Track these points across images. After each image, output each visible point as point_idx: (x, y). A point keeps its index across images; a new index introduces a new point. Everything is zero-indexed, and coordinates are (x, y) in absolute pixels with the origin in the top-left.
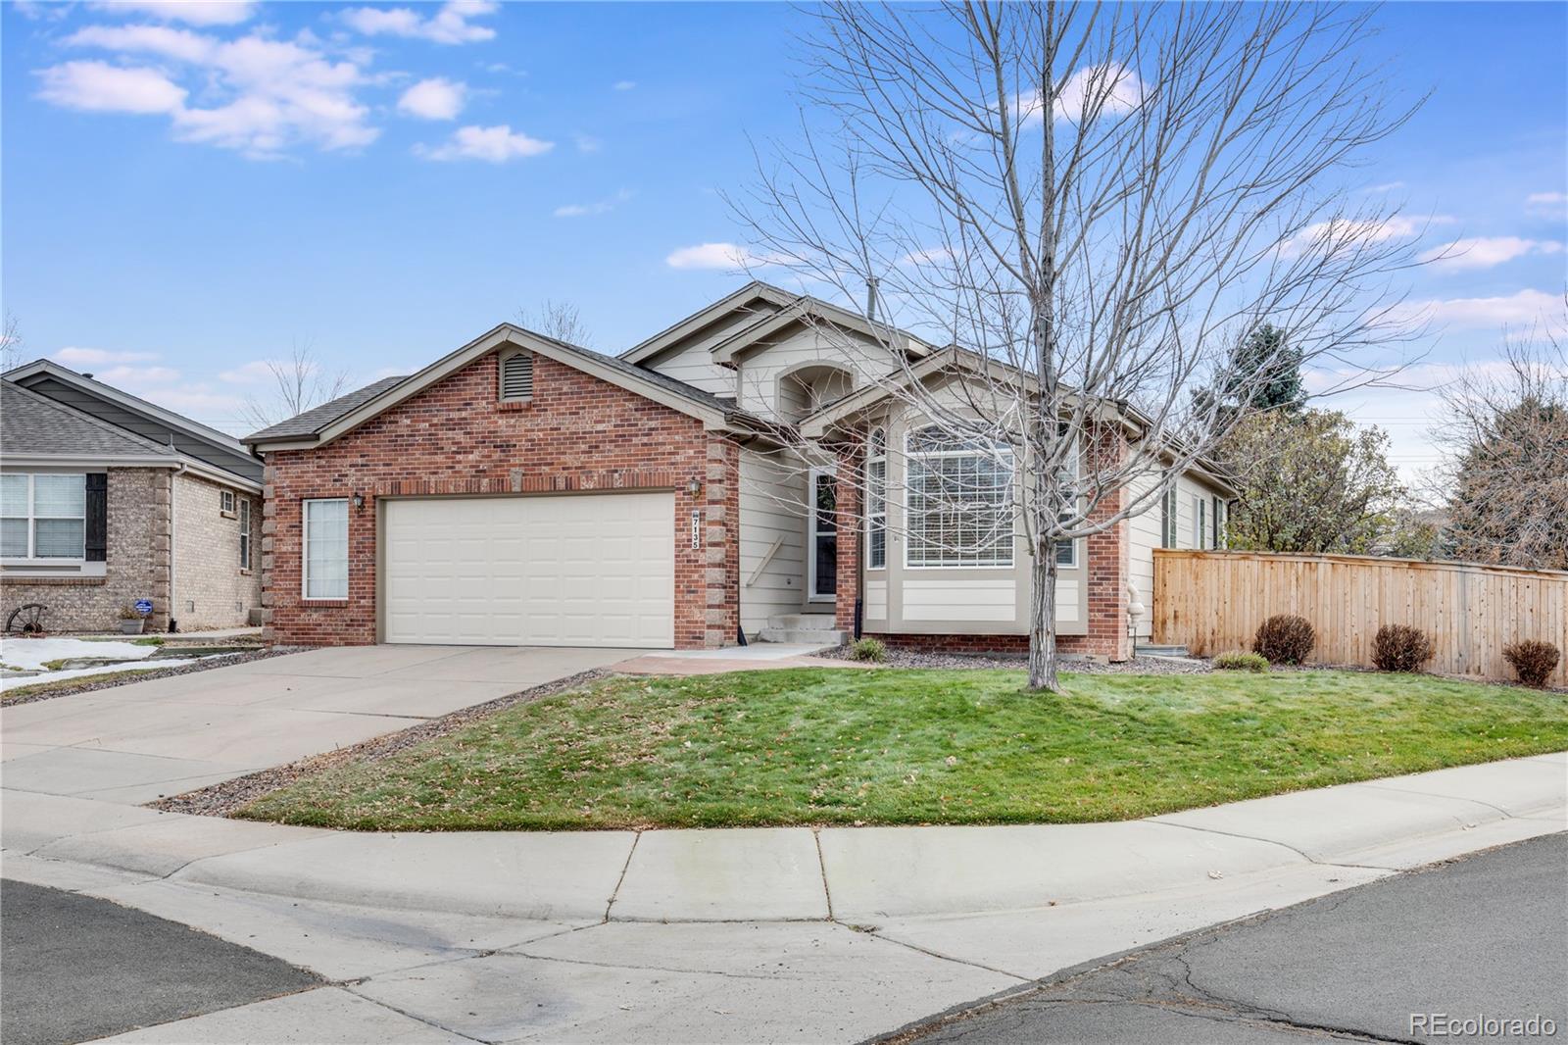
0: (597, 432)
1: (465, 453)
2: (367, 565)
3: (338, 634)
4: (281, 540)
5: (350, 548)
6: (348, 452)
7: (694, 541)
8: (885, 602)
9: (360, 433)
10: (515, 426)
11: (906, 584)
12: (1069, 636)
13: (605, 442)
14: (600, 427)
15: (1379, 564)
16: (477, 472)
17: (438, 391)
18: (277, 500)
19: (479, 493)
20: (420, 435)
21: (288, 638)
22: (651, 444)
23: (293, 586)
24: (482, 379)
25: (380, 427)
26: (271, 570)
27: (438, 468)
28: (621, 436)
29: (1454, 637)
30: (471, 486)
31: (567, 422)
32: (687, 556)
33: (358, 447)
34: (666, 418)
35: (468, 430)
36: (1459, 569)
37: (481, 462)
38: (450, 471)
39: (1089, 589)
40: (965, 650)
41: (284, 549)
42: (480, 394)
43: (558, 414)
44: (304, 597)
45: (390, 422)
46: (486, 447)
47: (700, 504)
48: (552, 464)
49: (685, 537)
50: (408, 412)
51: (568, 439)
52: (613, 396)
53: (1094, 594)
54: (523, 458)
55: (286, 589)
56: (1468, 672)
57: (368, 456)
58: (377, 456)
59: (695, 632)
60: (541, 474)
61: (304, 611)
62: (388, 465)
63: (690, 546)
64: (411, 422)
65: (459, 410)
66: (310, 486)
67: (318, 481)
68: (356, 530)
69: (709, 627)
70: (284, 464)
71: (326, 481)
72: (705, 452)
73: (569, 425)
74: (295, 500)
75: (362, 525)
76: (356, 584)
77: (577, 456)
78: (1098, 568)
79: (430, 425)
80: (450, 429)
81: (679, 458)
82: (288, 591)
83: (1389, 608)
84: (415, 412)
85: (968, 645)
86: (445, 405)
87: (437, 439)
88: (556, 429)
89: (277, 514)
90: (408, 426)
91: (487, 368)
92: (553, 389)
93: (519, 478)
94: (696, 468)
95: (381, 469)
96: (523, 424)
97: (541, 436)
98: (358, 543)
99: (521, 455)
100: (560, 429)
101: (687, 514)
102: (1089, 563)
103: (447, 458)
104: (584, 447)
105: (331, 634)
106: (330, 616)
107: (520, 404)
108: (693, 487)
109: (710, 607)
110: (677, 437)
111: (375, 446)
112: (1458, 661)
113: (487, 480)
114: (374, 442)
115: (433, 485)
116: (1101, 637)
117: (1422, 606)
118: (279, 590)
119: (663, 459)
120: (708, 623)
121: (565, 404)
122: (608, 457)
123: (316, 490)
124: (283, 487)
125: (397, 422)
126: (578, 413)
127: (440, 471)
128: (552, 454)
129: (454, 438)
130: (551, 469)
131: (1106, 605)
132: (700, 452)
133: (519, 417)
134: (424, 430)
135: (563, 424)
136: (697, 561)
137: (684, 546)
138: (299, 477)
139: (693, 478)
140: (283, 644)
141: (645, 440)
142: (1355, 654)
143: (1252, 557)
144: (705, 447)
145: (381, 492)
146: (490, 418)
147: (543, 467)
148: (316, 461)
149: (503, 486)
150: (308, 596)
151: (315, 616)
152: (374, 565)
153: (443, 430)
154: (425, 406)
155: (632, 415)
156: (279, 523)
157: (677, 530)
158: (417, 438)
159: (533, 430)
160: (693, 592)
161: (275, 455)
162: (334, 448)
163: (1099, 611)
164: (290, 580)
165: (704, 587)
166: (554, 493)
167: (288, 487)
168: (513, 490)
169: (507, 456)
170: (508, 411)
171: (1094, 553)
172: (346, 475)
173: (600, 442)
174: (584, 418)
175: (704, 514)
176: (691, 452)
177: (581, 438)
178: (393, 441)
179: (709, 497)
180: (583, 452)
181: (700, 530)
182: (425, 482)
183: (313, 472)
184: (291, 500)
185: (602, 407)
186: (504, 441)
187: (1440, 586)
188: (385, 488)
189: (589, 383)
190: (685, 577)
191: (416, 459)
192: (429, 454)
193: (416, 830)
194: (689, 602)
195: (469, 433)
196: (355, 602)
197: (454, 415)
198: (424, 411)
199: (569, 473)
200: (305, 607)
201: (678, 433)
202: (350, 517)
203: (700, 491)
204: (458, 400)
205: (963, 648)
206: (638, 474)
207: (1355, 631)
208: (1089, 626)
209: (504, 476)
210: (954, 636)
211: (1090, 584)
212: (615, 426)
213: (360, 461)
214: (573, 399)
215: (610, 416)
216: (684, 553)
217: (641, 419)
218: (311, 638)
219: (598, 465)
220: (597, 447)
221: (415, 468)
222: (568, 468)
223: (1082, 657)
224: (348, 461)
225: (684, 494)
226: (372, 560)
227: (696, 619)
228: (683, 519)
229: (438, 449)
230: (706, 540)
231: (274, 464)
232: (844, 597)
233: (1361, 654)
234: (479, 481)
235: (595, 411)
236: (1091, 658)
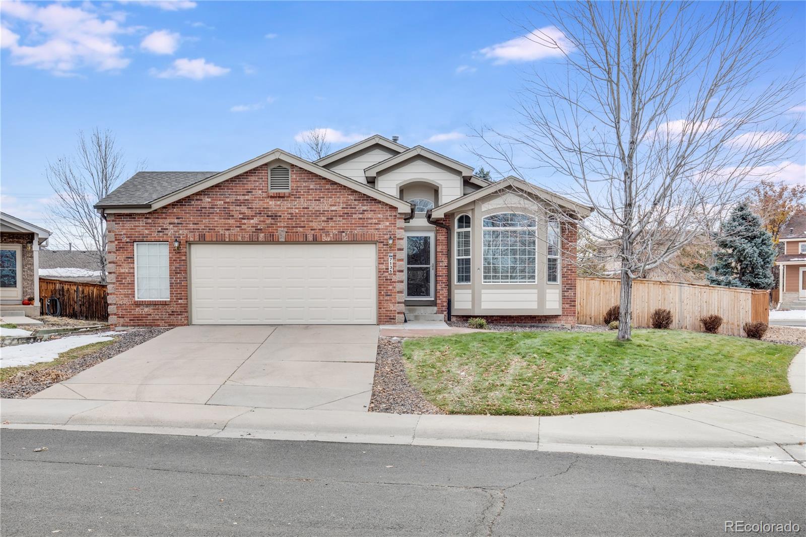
0: (331, 211)
1: (248, 219)
2: (182, 281)
3: (163, 320)
4: (121, 266)
5: (170, 271)
6: (167, 216)
7: (390, 269)
8: (471, 300)
9: (176, 205)
10: (280, 206)
11: (483, 291)
12: (553, 316)
13: (337, 216)
14: (333, 208)
15: (648, 282)
16: (256, 230)
17: (230, 184)
18: (116, 242)
19: (258, 241)
20: (218, 208)
21: (128, 323)
22: (364, 219)
23: (130, 292)
24: (258, 178)
25: (190, 202)
26: (114, 283)
27: (230, 227)
28: (346, 213)
29: (677, 313)
30: (252, 238)
31: (313, 205)
32: (385, 277)
33: (175, 213)
34: (372, 205)
35: (250, 206)
36: (679, 284)
37: (258, 224)
38: (238, 228)
39: (562, 294)
41: (122, 271)
42: (257, 187)
43: (307, 200)
44: (136, 299)
45: (197, 200)
46: (262, 216)
47: (393, 250)
48: (304, 227)
49: (384, 267)
50: (209, 195)
51: (314, 214)
52: (341, 192)
53: (565, 296)
54: (286, 223)
55: (125, 294)
56: (682, 328)
57: (182, 218)
58: (188, 218)
59: (391, 316)
60: (297, 232)
61: (139, 307)
62: (196, 224)
63: (388, 272)
64: (212, 200)
65: (243, 195)
66: (141, 234)
67: (147, 232)
68: (174, 260)
69: (398, 313)
70: (122, 221)
71: (152, 232)
72: (396, 224)
73: (314, 206)
74: (130, 242)
75: (178, 258)
76: (175, 291)
77: (320, 223)
78: (567, 284)
79: (224, 203)
80: (238, 205)
81: (380, 226)
82: (127, 296)
83: (651, 301)
84: (214, 195)
85: (504, 320)
86: (234, 192)
87: (229, 211)
88: (306, 208)
89: (117, 250)
90: (209, 202)
91: (262, 173)
92: (304, 187)
93: (284, 234)
94: (390, 232)
95: (191, 226)
96: (285, 205)
97: (297, 212)
98: (175, 268)
99: (284, 222)
100: (309, 208)
101: (385, 255)
102: (563, 282)
103: (236, 221)
104: (324, 218)
105: (158, 320)
106: (157, 309)
107: (284, 193)
108: (391, 242)
109: (399, 303)
110: (379, 215)
111: (189, 214)
112: (678, 324)
113: (263, 234)
114: (186, 210)
115: (227, 236)
116: (568, 316)
117: (664, 300)
118: (120, 294)
119: (371, 227)
120: (397, 311)
121: (311, 195)
122: (338, 224)
123: (145, 237)
124: (121, 235)
125: (202, 200)
126: (320, 200)
127: (232, 228)
128: (304, 221)
129: (240, 211)
130: (303, 230)
131: (570, 301)
132: (392, 224)
133: (283, 200)
134: (220, 205)
135: (310, 206)
136: (391, 280)
137: (384, 272)
138: (132, 229)
139: (391, 237)
140: (123, 326)
141: (361, 216)
142: (638, 321)
143: (596, 279)
144: (396, 221)
145: (192, 239)
146: (264, 200)
147: (299, 229)
148: (145, 220)
149: (273, 238)
150: (138, 298)
151: (146, 310)
152: (186, 281)
153: (233, 205)
154: (221, 192)
155: (353, 203)
156: (118, 255)
157: (379, 264)
158: (215, 210)
159: (292, 208)
160: (389, 295)
161: (115, 216)
162: (158, 213)
163: (567, 304)
164: (127, 289)
165: (395, 293)
166: (306, 242)
167: (124, 234)
168: (280, 240)
169: (275, 222)
170: (276, 197)
171: (565, 277)
172: (167, 229)
173: (334, 216)
174: (323, 203)
175: (395, 255)
176: (388, 224)
177: (322, 214)
178: (199, 210)
179: (398, 247)
180: (323, 221)
181: (393, 263)
182: (222, 234)
183: (142, 226)
184: (127, 242)
185: (334, 197)
186: (273, 213)
187: (672, 293)
188: (194, 237)
189: (327, 184)
190: (384, 287)
191: (215, 221)
192: (224, 219)
194: (386, 300)
195: (250, 208)
196: (175, 301)
197: (241, 198)
198: (220, 195)
199: (315, 232)
200: (138, 304)
201: (380, 213)
202: (170, 253)
203: (394, 244)
204: (243, 189)
205: (502, 322)
206: (356, 234)
207: (638, 312)
208: (563, 311)
209: (274, 232)
210: (498, 316)
211: (563, 291)
212: (342, 208)
213: (176, 221)
214: (317, 192)
215: (339, 203)
216: (384, 275)
217: (358, 205)
218: (144, 322)
219: (333, 229)
220: (332, 219)
221: (215, 227)
222: (314, 230)
223: (559, 325)
224: (168, 221)
225: (384, 245)
226: (186, 278)
227: (391, 309)
228: (383, 258)
229: (230, 216)
230: (397, 268)
231: (113, 221)
232: (441, 297)
233: (640, 321)
234: (258, 235)
235: (330, 199)
236: (563, 325)
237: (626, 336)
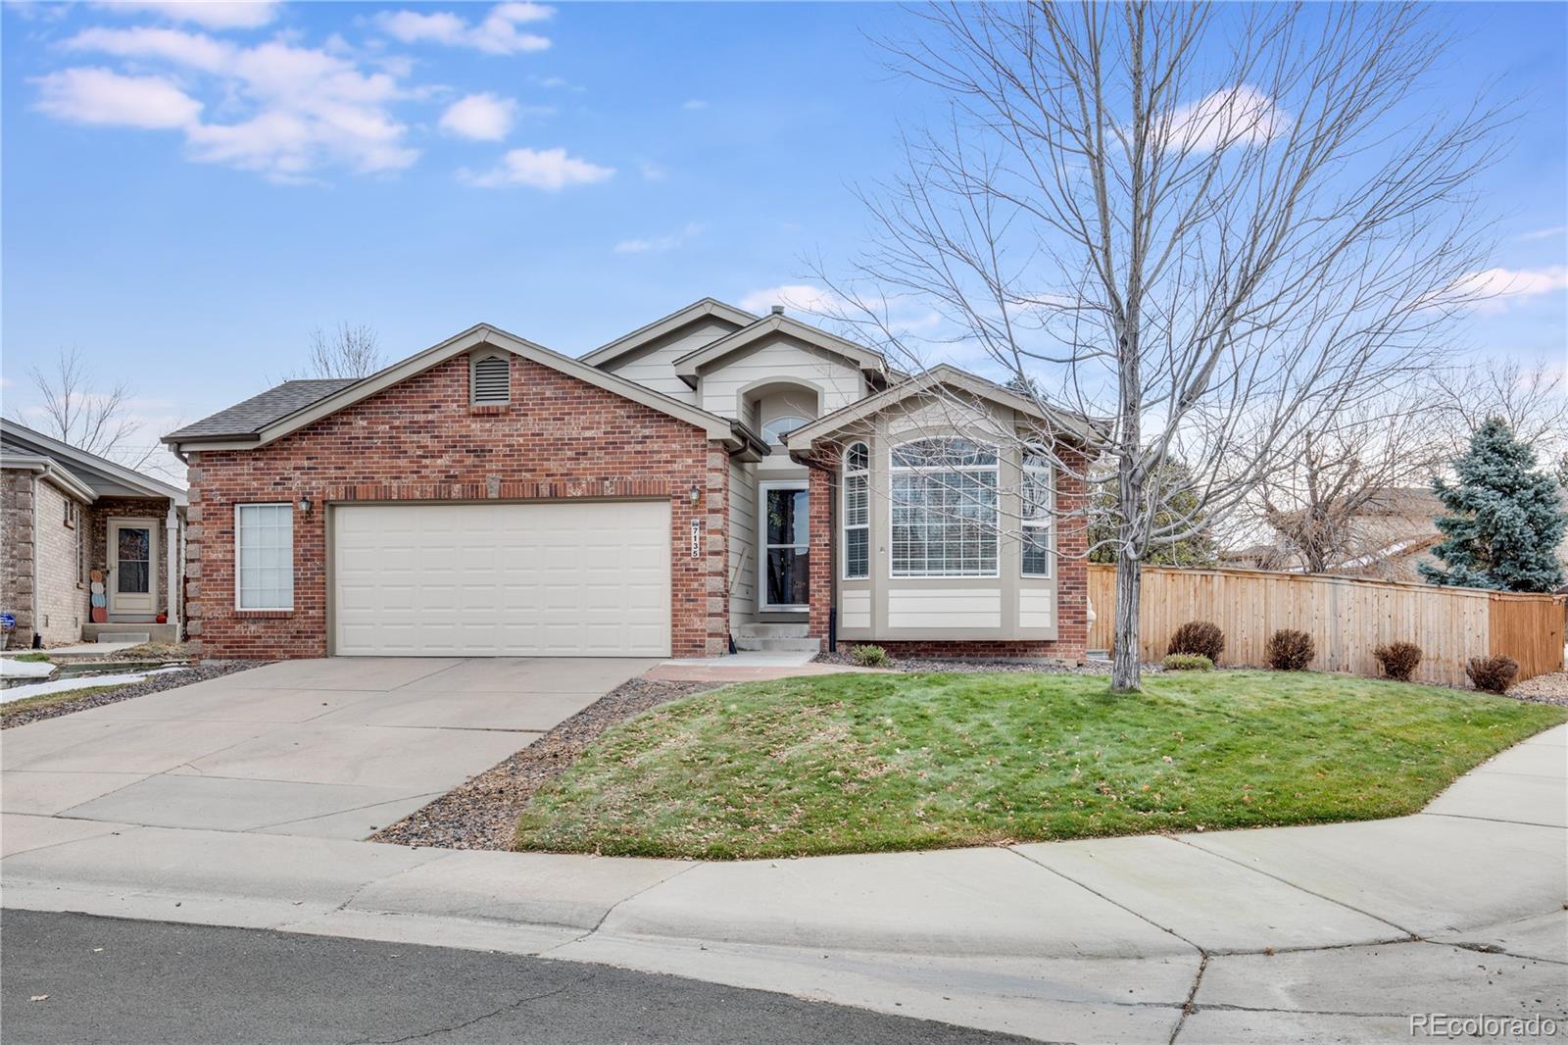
0: (584, 439)
1: (432, 457)
2: (316, 574)
3: (281, 647)
4: (210, 547)
5: (295, 555)
6: (292, 454)
7: (693, 550)
8: (869, 610)
9: (306, 434)
10: (491, 431)
11: (891, 593)
12: (1039, 642)
13: (593, 449)
14: (588, 434)
15: (1267, 576)
16: (446, 477)
17: (400, 392)
18: (203, 505)
19: (450, 498)
20: (379, 438)
21: (221, 652)
22: (645, 452)
23: (226, 596)
24: (451, 381)
25: (331, 429)
26: (198, 579)
27: (401, 472)
28: (611, 443)
29: (1327, 639)
30: (440, 493)
31: (551, 427)
32: (686, 564)
33: (303, 449)
34: (661, 426)
35: (436, 434)
36: (1331, 581)
37: (451, 467)
38: (415, 475)
39: (1059, 598)
40: (939, 656)
41: (213, 556)
42: (449, 396)
43: (540, 420)
44: (238, 608)
45: (342, 423)
46: (458, 452)
47: (700, 513)
48: (534, 470)
49: (683, 545)
50: (364, 413)
51: (551, 445)
52: (602, 402)
53: (1064, 603)
54: (500, 464)
55: (217, 599)
56: (1338, 670)
57: (317, 458)
58: (327, 458)
59: (696, 641)
60: (521, 481)
61: (241, 623)
62: (340, 468)
63: (690, 555)
64: (368, 423)
65: (425, 412)
66: (245, 489)
67: (255, 484)
68: (302, 537)
69: (710, 635)
70: (213, 465)
71: (265, 484)
72: (705, 461)
73: (552, 431)
74: (227, 504)
75: (309, 532)
76: (303, 593)
77: (562, 463)
78: (1068, 579)
79: (391, 428)
80: (414, 433)
81: (676, 467)
82: (219, 602)
83: (1273, 615)
84: (372, 413)
85: (942, 651)
86: (408, 407)
87: (400, 442)
88: (538, 435)
89: (204, 519)
90: (364, 428)
91: (458, 370)
92: (535, 394)
93: (496, 485)
94: (695, 477)
95: (333, 473)
96: (500, 428)
97: (522, 442)
98: (304, 550)
99: (497, 461)
100: (543, 434)
101: (685, 523)
102: (1059, 573)
103: (411, 462)
104: (570, 454)
105: (273, 647)
106: (271, 627)
107: (497, 408)
108: (694, 496)
109: (710, 615)
110: (673, 445)
111: (326, 448)
112: (1330, 661)
113: (458, 486)
114: (323, 444)
115: (395, 490)
116: (1070, 642)
117: (1301, 612)
118: (208, 600)
119: (659, 467)
120: (708, 631)
121: (548, 409)
122: (597, 464)
123: (251, 494)
124: (212, 491)
125: (351, 424)
126: (563, 419)
127: (403, 475)
128: (534, 460)
129: (419, 442)
130: (532, 476)
131: (1075, 613)
132: (700, 461)
133: (495, 421)
134: (383, 433)
135: (546, 430)
136: (697, 570)
137: (682, 554)
138: (231, 480)
139: (694, 487)
140: (213, 657)
141: (639, 447)
143: (1156, 570)
144: (705, 456)
145: (332, 497)
146: (462, 421)
147: (524, 474)
148: (253, 463)
149: (477, 493)
150: (242, 607)
151: (253, 628)
152: (324, 574)
153: (406, 433)
154: (384, 408)
155: (624, 422)
156: (207, 529)
157: (674, 539)
158: (376, 441)
159: (512, 436)
160: (692, 600)
161: (202, 456)
162: (275, 449)
163: (1068, 618)
164: (221, 590)
165: (704, 595)
166: (537, 500)
167: (217, 490)
168: (490, 496)
169: (482, 461)
170: (483, 415)
171: (1064, 564)
172: (290, 479)
173: (589, 449)
174: (570, 424)
175: (704, 523)
176: (690, 461)
177: (566, 444)
178: (346, 443)
179: (709, 506)
180: (569, 459)
181: (700, 538)
182: (385, 486)
183: (248, 474)
184: (221, 505)
185: (590, 413)
186: (478, 446)
187: (1316, 596)
188: (337, 493)
189: (576, 388)
190: (684, 585)
191: (374, 463)
192: (390, 458)
193: (779, 857)
194: (687, 610)
195: (437, 437)
196: (302, 613)
197: (420, 418)
198: (383, 413)
199: (554, 480)
200: (240, 618)
201: (674, 442)
202: (294, 523)
203: (701, 500)
204: (423, 402)
205: (937, 653)
206: (631, 482)
207: (1244, 636)
208: (1059, 632)
209: (479, 482)
210: (928, 642)
211: (1059, 593)
212: (605, 433)
213: (306, 463)
214: (558, 404)
215: (599, 423)
216: (682, 562)
217: (634, 427)
218: (250, 652)
219: (586, 474)
220: (585, 454)
221: (374, 473)
222: (552, 475)
223: (1052, 661)
224: (292, 463)
225: (682, 503)
226: (322, 569)
227: (696, 627)
228: (681, 528)
229: (400, 452)
230: (707, 548)
231: (199, 465)
232: (817, 606)
234: (449, 486)
235: (583, 417)
236: (1061, 662)
237: (1128, 682)
